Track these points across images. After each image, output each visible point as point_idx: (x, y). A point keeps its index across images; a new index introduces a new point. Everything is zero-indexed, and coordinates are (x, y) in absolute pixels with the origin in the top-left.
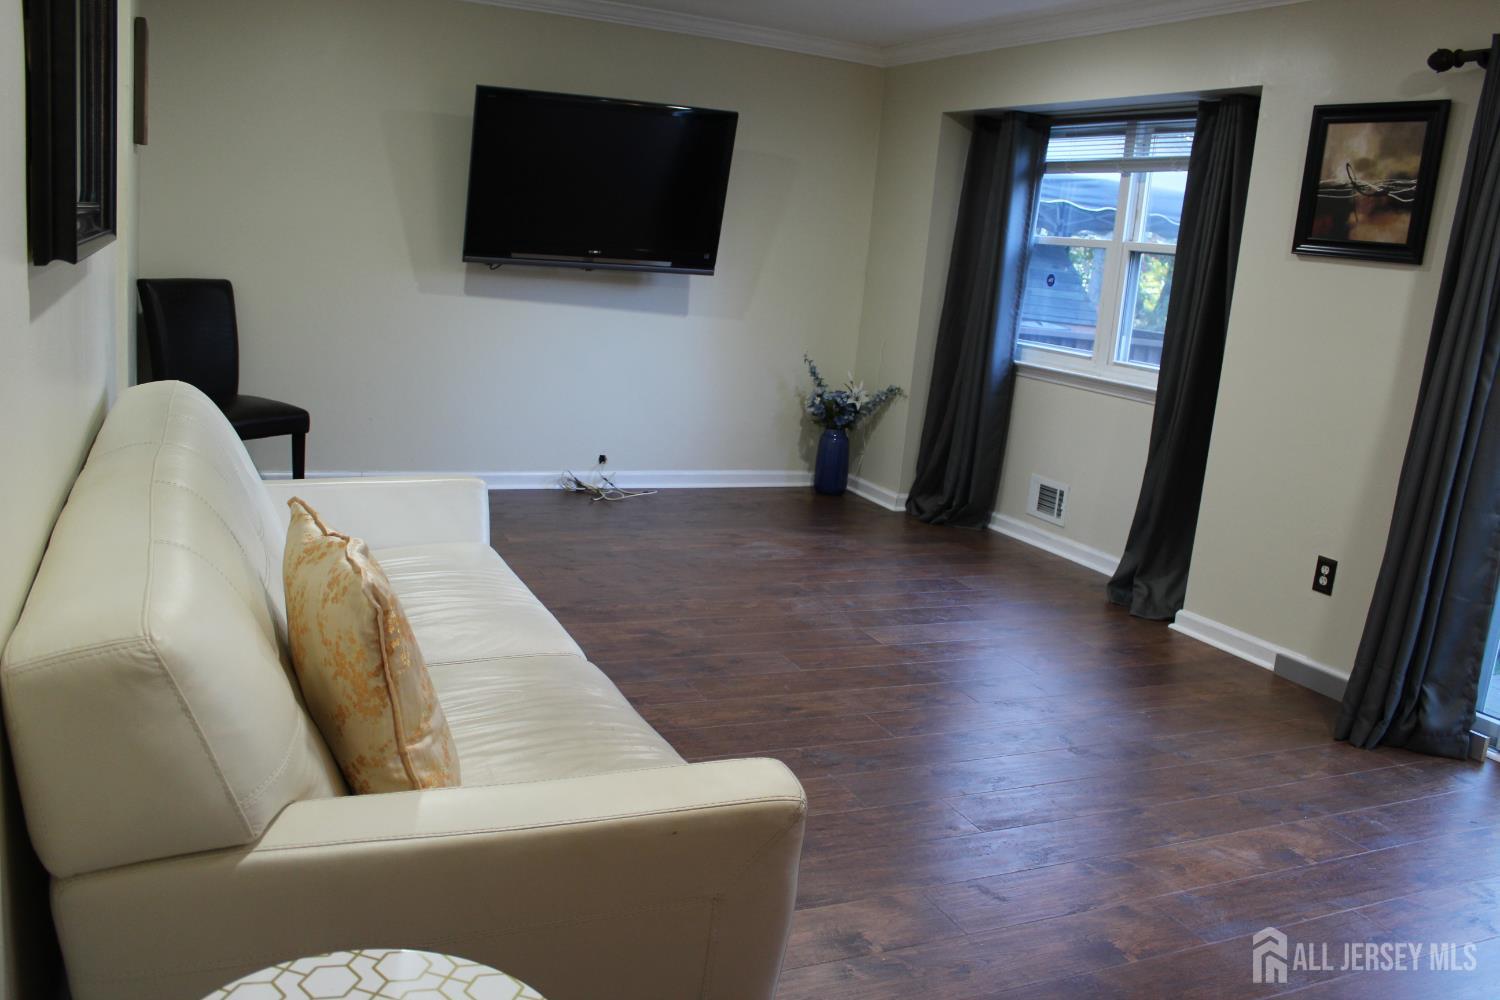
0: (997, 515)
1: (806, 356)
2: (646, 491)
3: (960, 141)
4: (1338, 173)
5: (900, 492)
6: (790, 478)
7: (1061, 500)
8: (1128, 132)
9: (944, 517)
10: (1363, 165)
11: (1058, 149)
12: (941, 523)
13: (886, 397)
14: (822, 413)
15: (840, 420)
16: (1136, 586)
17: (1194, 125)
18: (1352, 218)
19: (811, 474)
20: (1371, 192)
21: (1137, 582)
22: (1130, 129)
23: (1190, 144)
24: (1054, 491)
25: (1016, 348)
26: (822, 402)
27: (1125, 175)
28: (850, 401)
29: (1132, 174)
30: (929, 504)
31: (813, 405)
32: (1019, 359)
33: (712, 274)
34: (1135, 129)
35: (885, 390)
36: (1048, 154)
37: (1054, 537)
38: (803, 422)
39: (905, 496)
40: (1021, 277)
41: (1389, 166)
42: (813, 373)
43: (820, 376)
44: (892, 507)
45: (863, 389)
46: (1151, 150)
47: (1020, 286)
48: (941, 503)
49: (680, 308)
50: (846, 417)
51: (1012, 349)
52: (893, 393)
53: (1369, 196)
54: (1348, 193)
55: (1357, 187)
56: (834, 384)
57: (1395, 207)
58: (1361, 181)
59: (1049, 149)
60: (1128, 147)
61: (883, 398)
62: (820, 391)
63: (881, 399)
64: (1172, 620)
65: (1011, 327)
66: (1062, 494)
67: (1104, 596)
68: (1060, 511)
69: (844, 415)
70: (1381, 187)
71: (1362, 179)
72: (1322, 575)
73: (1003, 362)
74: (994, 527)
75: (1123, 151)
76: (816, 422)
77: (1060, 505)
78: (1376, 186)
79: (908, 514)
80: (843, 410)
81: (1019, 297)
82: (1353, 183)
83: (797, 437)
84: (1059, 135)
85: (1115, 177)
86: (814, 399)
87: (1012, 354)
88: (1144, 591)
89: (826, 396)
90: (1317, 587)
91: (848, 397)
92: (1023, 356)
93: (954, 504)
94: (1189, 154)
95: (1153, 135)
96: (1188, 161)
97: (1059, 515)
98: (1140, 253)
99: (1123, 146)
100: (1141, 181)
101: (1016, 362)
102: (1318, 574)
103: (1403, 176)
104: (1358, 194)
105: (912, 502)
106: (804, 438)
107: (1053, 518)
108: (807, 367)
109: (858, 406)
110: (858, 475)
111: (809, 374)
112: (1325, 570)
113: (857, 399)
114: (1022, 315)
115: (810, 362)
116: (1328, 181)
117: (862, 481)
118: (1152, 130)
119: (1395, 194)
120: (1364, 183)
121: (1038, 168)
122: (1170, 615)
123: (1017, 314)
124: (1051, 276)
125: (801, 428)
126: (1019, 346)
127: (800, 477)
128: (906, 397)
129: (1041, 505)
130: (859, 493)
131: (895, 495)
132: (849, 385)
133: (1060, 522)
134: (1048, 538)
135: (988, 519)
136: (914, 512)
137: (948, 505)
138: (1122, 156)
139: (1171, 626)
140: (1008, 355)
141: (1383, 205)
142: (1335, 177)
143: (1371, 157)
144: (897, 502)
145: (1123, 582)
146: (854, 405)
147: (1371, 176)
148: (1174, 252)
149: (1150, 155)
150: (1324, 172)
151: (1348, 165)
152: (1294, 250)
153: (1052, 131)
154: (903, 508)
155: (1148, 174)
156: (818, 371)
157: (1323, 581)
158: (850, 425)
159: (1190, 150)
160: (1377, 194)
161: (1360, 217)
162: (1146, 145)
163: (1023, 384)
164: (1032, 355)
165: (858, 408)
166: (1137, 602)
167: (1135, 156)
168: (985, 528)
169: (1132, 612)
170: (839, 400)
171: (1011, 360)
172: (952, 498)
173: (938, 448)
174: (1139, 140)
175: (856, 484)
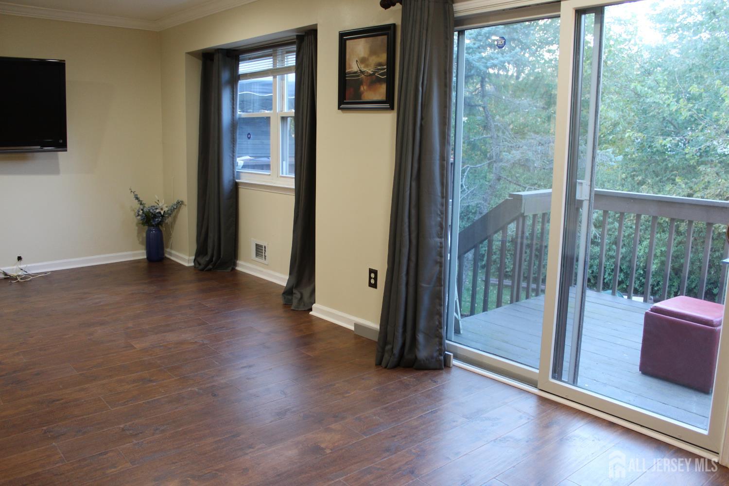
0: (239, 262)
1: (130, 189)
2: (45, 273)
3: (197, 67)
4: (353, 66)
5: (190, 255)
6: (134, 255)
7: (265, 251)
8: (273, 55)
9: (210, 266)
10: (363, 61)
11: (244, 67)
12: (210, 270)
13: (177, 207)
14: (144, 219)
15: (154, 221)
16: (295, 293)
17: (295, 49)
18: (362, 89)
19: (144, 252)
20: (369, 74)
21: (294, 291)
22: (274, 53)
23: (295, 59)
24: (261, 246)
25: (236, 173)
26: (143, 213)
27: (275, 77)
28: (158, 211)
29: (278, 76)
30: (204, 260)
31: (139, 215)
32: (239, 179)
33: (66, 151)
34: (276, 53)
35: (175, 203)
36: (240, 70)
37: (265, 270)
38: (137, 224)
39: (193, 257)
40: (234, 136)
41: (374, 60)
42: (137, 198)
43: (141, 200)
44: (186, 264)
45: (164, 204)
46: (286, 63)
47: (233, 141)
48: (207, 259)
49: (56, 171)
50: (157, 220)
51: (234, 174)
52: (180, 204)
53: (367, 76)
54: (358, 76)
55: (362, 72)
56: (149, 203)
57: (379, 81)
58: (363, 69)
59: (240, 68)
60: (274, 64)
61: (175, 207)
62: (142, 207)
63: (174, 208)
64: (311, 310)
65: (231, 163)
66: (265, 247)
67: (281, 301)
68: (265, 256)
69: (156, 218)
70: (372, 71)
71: (364, 67)
72: (372, 278)
73: (229, 181)
74: (239, 268)
75: (272, 65)
76: (143, 224)
77: (265, 253)
78: (369, 70)
79: (195, 267)
80: (155, 216)
81: (234, 146)
82: (360, 70)
83: (136, 232)
84: (244, 60)
85: (270, 79)
86: (139, 212)
87: (234, 177)
88: (298, 296)
89: (145, 210)
90: (371, 285)
91: (157, 209)
92: (241, 177)
93: (214, 259)
94: (295, 64)
95: (285, 55)
96: (294, 67)
97: (265, 258)
98: (287, 117)
99: (272, 62)
100: (283, 79)
101: (237, 181)
102: (370, 278)
103: (380, 64)
104: (363, 76)
105: (196, 261)
106: (139, 232)
107: (262, 261)
108: (132, 195)
109: (162, 212)
110: (171, 248)
111: (135, 199)
112: (373, 275)
113: (162, 209)
114: (237, 155)
115: (134, 193)
116: (350, 70)
117: (173, 252)
118: (285, 52)
119: (378, 74)
120: (365, 69)
121: (235, 78)
122: (309, 308)
123: (233, 156)
124: (249, 134)
125: (137, 228)
126: (238, 172)
127: (140, 254)
128: (186, 205)
129: (257, 255)
130: (172, 258)
131: (187, 257)
132: (158, 202)
133: (266, 262)
134: (262, 271)
135: (235, 264)
136: (197, 266)
137: (211, 261)
138: (272, 67)
139: (311, 313)
140: (232, 177)
141: (374, 81)
142: (352, 68)
143: (366, 56)
144: (189, 261)
145: (288, 292)
146: (160, 213)
147: (367, 66)
148: (294, 115)
149: (286, 65)
150: (347, 66)
151: (357, 61)
152: (339, 108)
153: (240, 58)
154: (192, 264)
155: (285, 75)
156: (139, 196)
157: (373, 281)
158: (160, 223)
159: (295, 62)
160: (371, 75)
161: (365, 87)
162: (283, 61)
163: (242, 192)
164: (246, 177)
165: (162, 214)
166: (295, 302)
167: (278, 67)
168: (233, 269)
169: (293, 308)
170: (151, 211)
171: (234, 180)
172: (212, 256)
173: (204, 231)
174: (279, 58)
175: (170, 254)
